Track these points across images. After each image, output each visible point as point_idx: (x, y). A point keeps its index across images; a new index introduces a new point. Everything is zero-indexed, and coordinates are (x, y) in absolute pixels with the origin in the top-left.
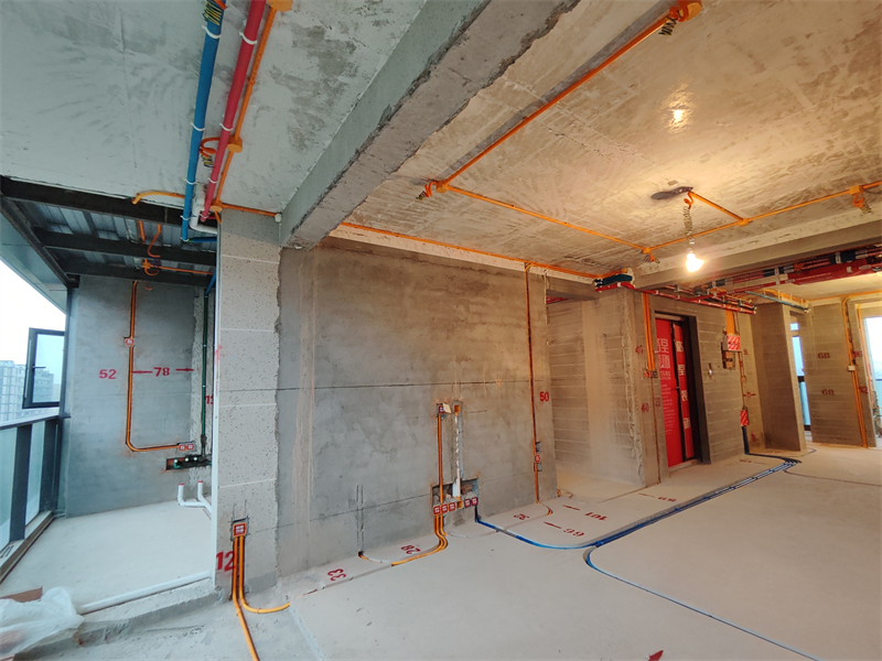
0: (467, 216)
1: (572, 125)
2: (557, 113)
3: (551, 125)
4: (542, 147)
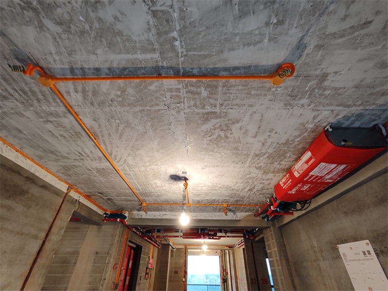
0: (49, 126)
1: (179, 105)
2: (179, 89)
3: (168, 94)
4: (151, 107)
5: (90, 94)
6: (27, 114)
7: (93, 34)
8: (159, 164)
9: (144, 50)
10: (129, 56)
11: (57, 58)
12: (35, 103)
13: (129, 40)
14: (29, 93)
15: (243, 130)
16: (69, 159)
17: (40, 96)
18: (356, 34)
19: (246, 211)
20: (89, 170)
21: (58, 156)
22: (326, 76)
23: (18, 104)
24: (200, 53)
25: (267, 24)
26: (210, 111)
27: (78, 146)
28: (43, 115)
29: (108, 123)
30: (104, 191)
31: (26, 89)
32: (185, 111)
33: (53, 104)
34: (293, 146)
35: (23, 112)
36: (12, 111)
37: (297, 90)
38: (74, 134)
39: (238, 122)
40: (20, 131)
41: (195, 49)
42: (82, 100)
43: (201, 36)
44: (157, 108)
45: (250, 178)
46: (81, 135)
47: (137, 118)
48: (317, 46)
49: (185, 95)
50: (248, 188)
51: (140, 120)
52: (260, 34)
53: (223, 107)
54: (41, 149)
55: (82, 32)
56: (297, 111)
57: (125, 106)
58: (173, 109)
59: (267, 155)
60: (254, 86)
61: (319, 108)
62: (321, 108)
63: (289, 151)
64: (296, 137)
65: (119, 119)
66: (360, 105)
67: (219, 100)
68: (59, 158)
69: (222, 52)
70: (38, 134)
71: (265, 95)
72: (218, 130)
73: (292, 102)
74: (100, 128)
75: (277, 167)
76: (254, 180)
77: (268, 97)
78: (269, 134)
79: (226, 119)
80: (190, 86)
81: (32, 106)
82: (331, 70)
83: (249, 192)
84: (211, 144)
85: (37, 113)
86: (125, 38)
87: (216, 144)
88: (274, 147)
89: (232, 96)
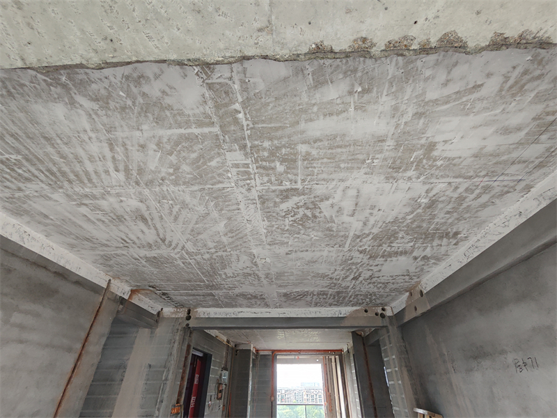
1: (248, 181)
2: (248, 164)
3: (234, 171)
4: (212, 185)
5: (134, 173)
6: (55, 196)
7: (137, 109)
8: (229, 250)
9: (200, 124)
10: (182, 131)
11: (93, 135)
12: (66, 184)
13: (181, 113)
14: (58, 174)
15: (336, 208)
16: (109, 246)
17: (72, 177)
18: (464, 99)
19: (353, 305)
20: (136, 259)
21: (94, 244)
22: (434, 146)
23: (43, 185)
24: (270, 126)
25: (351, 93)
26: (289, 187)
27: (121, 231)
28: (75, 197)
29: (158, 205)
30: (157, 284)
31: (55, 169)
32: (257, 188)
33: (89, 185)
34: (405, 224)
35: (49, 195)
36: (36, 194)
37: (399, 161)
38: (115, 217)
39: (327, 199)
40: (46, 216)
41: (263, 122)
42: (124, 180)
43: (270, 108)
44: (220, 186)
45: (353, 264)
46: (125, 219)
47: (195, 197)
48: (416, 113)
49: (256, 171)
50: (352, 277)
51: (200, 199)
52: (343, 103)
53: (306, 183)
54: (73, 237)
55: (123, 109)
56: (403, 185)
57: (180, 185)
58: (242, 187)
59: (371, 236)
60: (343, 158)
61: (431, 181)
62: (433, 180)
63: (400, 230)
64: (407, 214)
65: (172, 200)
66: (484, 176)
67: (299, 175)
68: (96, 245)
69: (298, 123)
70: (70, 219)
71: (359, 168)
72: (303, 209)
73: (395, 175)
74: (148, 210)
75: (387, 250)
76: (358, 266)
77: (363, 171)
78: (371, 211)
79: (312, 196)
80: (261, 161)
81: (61, 188)
82: (439, 138)
83: (354, 282)
84: (295, 225)
85: (67, 195)
86: (176, 112)
87: (302, 225)
88: (379, 226)
89: (316, 171)
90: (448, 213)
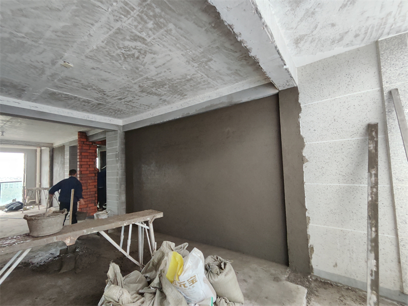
8: (40, 42)
22: (211, 60)
26: (143, 36)
32: (124, 24)
34: (172, 83)
37: (197, 58)
39: (154, 54)
44: (99, 4)
45: (128, 91)
49: (135, 16)
53: (154, 41)
56: (189, 67)
58: (114, 15)
75: (153, 91)
76: (130, 93)
77: (182, 53)
78: (166, 70)
79: (149, 48)
80: (145, 14)
83: (117, 101)
88: (162, 78)
90: (191, 86)
